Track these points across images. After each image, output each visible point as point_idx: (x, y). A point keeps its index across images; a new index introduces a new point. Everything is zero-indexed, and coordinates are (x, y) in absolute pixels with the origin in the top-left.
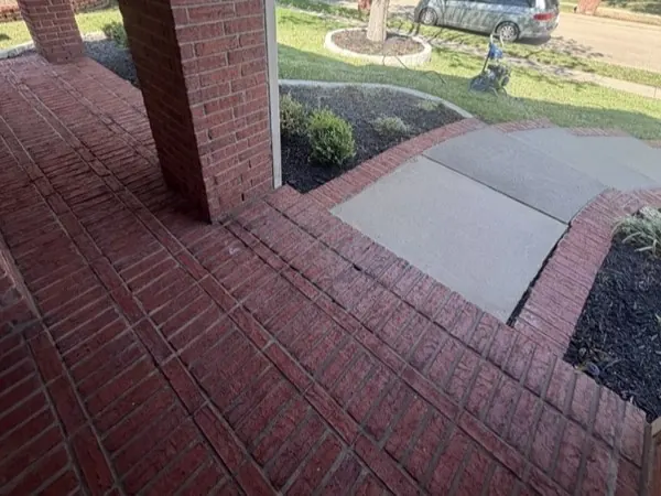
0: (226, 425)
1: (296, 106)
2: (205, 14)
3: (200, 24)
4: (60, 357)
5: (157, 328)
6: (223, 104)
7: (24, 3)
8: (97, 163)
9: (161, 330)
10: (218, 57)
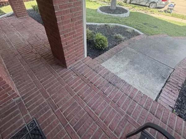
0: (74, 130)
1: (90, 32)
2: (64, 7)
3: (63, 10)
4: (27, 109)
5: (53, 100)
6: (70, 34)
7: (10, 1)
8: (34, 50)
9: (54, 101)
10: (68, 20)
